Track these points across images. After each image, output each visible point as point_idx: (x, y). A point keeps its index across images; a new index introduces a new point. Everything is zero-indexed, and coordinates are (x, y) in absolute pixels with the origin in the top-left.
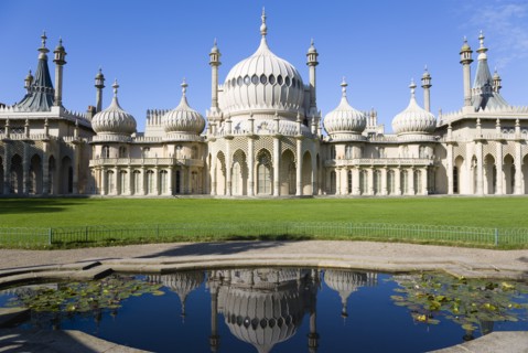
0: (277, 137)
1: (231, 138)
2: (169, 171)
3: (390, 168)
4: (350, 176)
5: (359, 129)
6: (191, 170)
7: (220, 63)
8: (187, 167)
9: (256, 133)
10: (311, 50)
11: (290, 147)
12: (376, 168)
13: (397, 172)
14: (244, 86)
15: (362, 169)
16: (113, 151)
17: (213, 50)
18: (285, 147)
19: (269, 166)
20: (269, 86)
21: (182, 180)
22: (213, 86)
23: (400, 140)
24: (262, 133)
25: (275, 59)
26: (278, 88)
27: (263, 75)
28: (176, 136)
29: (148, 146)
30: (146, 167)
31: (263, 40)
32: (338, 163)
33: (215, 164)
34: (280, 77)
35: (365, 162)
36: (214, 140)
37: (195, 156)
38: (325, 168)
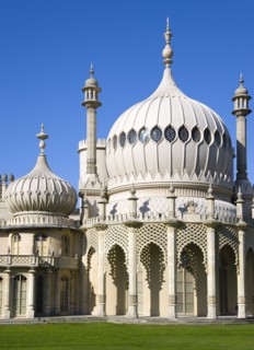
0: (211, 225)
1: (137, 225)
2: (30, 278)
6: (60, 276)
7: (100, 104)
9: (180, 218)
10: (239, 91)
11: (230, 242)
17: (88, 83)
18: (224, 241)
19: (192, 270)
20: (192, 145)
21: (48, 291)
24: (188, 218)
25: (189, 102)
31: (167, 72)
34: (206, 131)
36: (103, 228)
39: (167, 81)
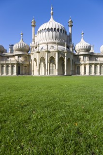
0: (57, 51)
1: (39, 52)
2: (15, 66)
3: (101, 65)
4: (85, 68)
5: (88, 50)
6: (24, 66)
7: (35, 25)
8: (23, 64)
9: (49, 50)
10: (70, 20)
12: (96, 65)
14: (44, 33)
15: (90, 65)
17: (33, 21)
18: (61, 56)
19: (54, 63)
20: (54, 32)
21: (21, 69)
22: (33, 35)
24: (51, 50)
26: (58, 33)
27: (52, 28)
28: (18, 53)
29: (8, 57)
30: (7, 64)
31: (52, 17)
32: (81, 62)
33: (33, 63)
34: (58, 29)
35: (91, 62)
36: (33, 54)
37: (26, 61)
38: (75, 65)
39: (52, 19)
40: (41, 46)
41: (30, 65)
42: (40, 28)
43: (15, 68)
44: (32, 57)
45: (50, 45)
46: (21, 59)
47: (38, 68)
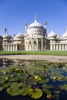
0: (38, 38)
1: (28, 39)
3: (61, 45)
4: (53, 47)
5: (55, 37)
7: (27, 25)
8: (20, 45)
10: (45, 21)
12: (59, 45)
13: (63, 46)
14: (31, 29)
15: (56, 45)
16: (6, 42)
17: (26, 22)
18: (39, 40)
19: (36, 45)
20: (36, 29)
21: (19, 48)
22: (26, 30)
23: (64, 39)
24: (34, 38)
25: (37, 23)
26: (38, 29)
27: (35, 26)
28: (18, 39)
29: (13, 41)
30: (12, 45)
32: (51, 44)
34: (38, 27)
35: (56, 43)
37: (22, 43)
38: (48, 45)
39: (36, 21)
40: (29, 36)
41: (24, 45)
42: (29, 27)
43: (16, 47)
44: (25, 41)
45: (34, 35)
46: (20, 42)
47: (28, 47)
